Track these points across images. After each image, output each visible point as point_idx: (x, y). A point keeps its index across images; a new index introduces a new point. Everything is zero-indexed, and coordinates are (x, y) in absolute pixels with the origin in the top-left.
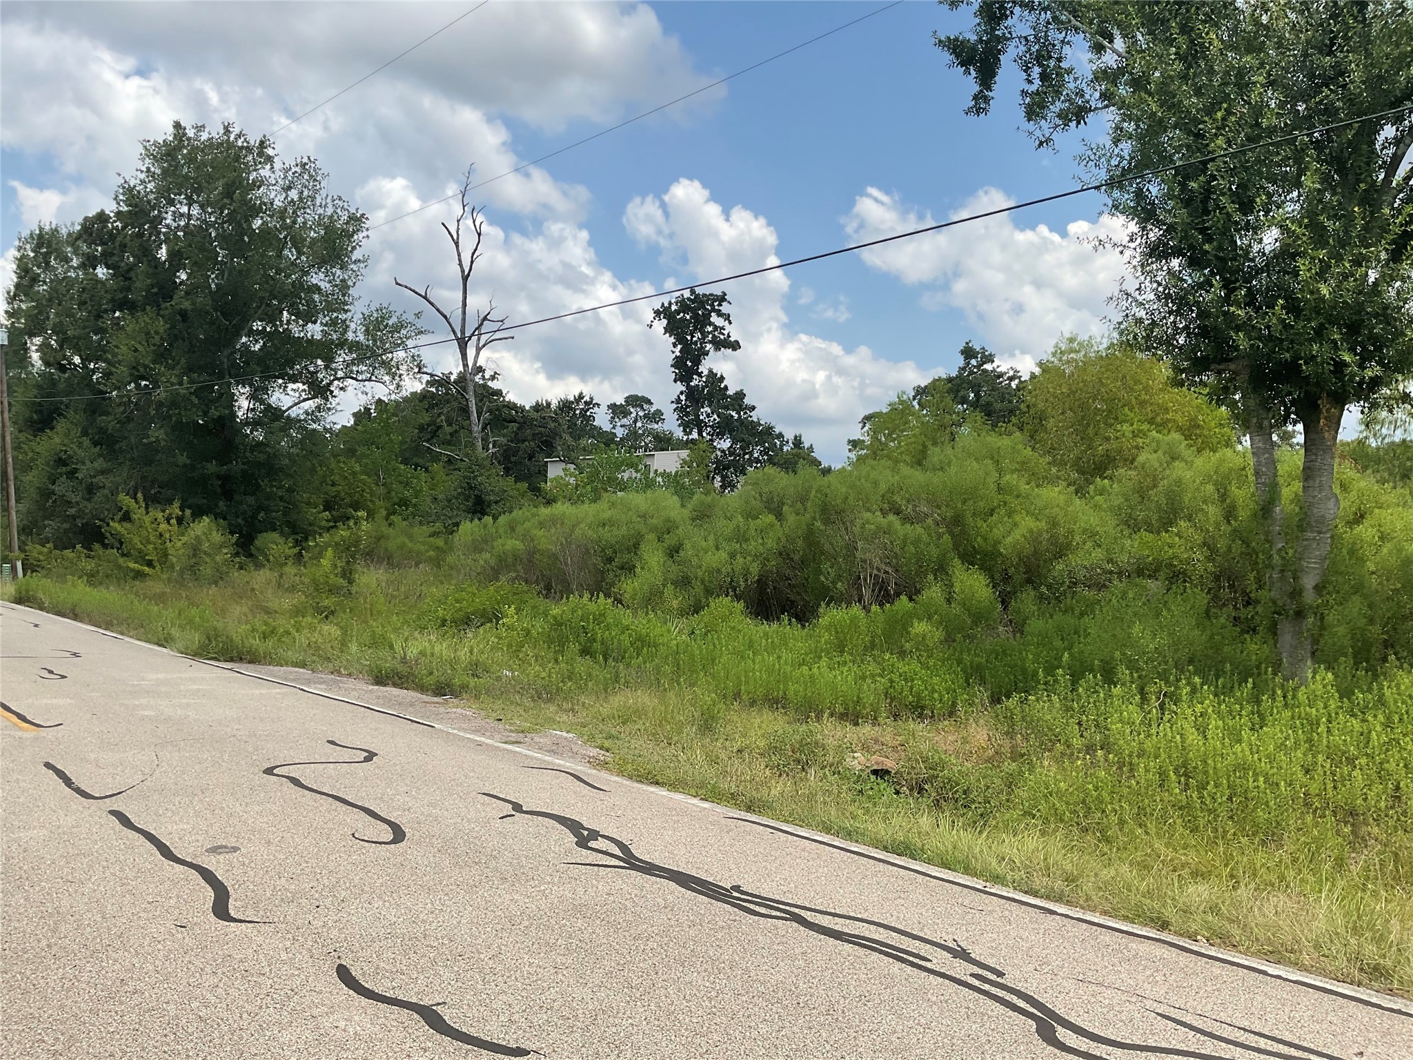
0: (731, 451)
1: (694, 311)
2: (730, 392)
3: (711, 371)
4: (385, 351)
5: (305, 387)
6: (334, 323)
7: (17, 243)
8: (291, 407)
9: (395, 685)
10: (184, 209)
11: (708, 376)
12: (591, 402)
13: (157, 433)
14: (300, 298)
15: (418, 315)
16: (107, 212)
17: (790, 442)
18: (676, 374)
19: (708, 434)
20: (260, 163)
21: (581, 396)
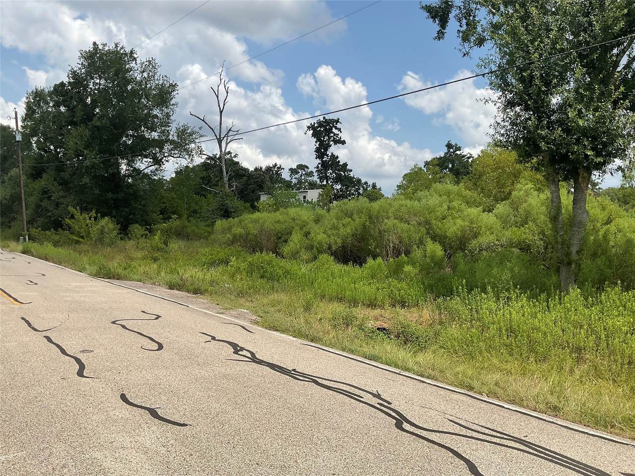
0: (341, 190)
1: (325, 127)
2: (341, 163)
3: (332, 154)
4: (186, 144)
5: (151, 160)
6: (163, 132)
7: (26, 95)
8: (145, 169)
9: (177, 289)
10: (98, 81)
11: (331, 156)
12: (280, 167)
13: (86, 180)
14: (149, 121)
15: (200, 128)
16: (65, 82)
17: (371, 186)
18: (317, 155)
19: (331, 182)
20: (130, 61)
21: (276, 165)
